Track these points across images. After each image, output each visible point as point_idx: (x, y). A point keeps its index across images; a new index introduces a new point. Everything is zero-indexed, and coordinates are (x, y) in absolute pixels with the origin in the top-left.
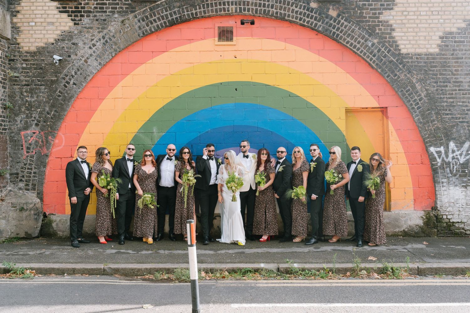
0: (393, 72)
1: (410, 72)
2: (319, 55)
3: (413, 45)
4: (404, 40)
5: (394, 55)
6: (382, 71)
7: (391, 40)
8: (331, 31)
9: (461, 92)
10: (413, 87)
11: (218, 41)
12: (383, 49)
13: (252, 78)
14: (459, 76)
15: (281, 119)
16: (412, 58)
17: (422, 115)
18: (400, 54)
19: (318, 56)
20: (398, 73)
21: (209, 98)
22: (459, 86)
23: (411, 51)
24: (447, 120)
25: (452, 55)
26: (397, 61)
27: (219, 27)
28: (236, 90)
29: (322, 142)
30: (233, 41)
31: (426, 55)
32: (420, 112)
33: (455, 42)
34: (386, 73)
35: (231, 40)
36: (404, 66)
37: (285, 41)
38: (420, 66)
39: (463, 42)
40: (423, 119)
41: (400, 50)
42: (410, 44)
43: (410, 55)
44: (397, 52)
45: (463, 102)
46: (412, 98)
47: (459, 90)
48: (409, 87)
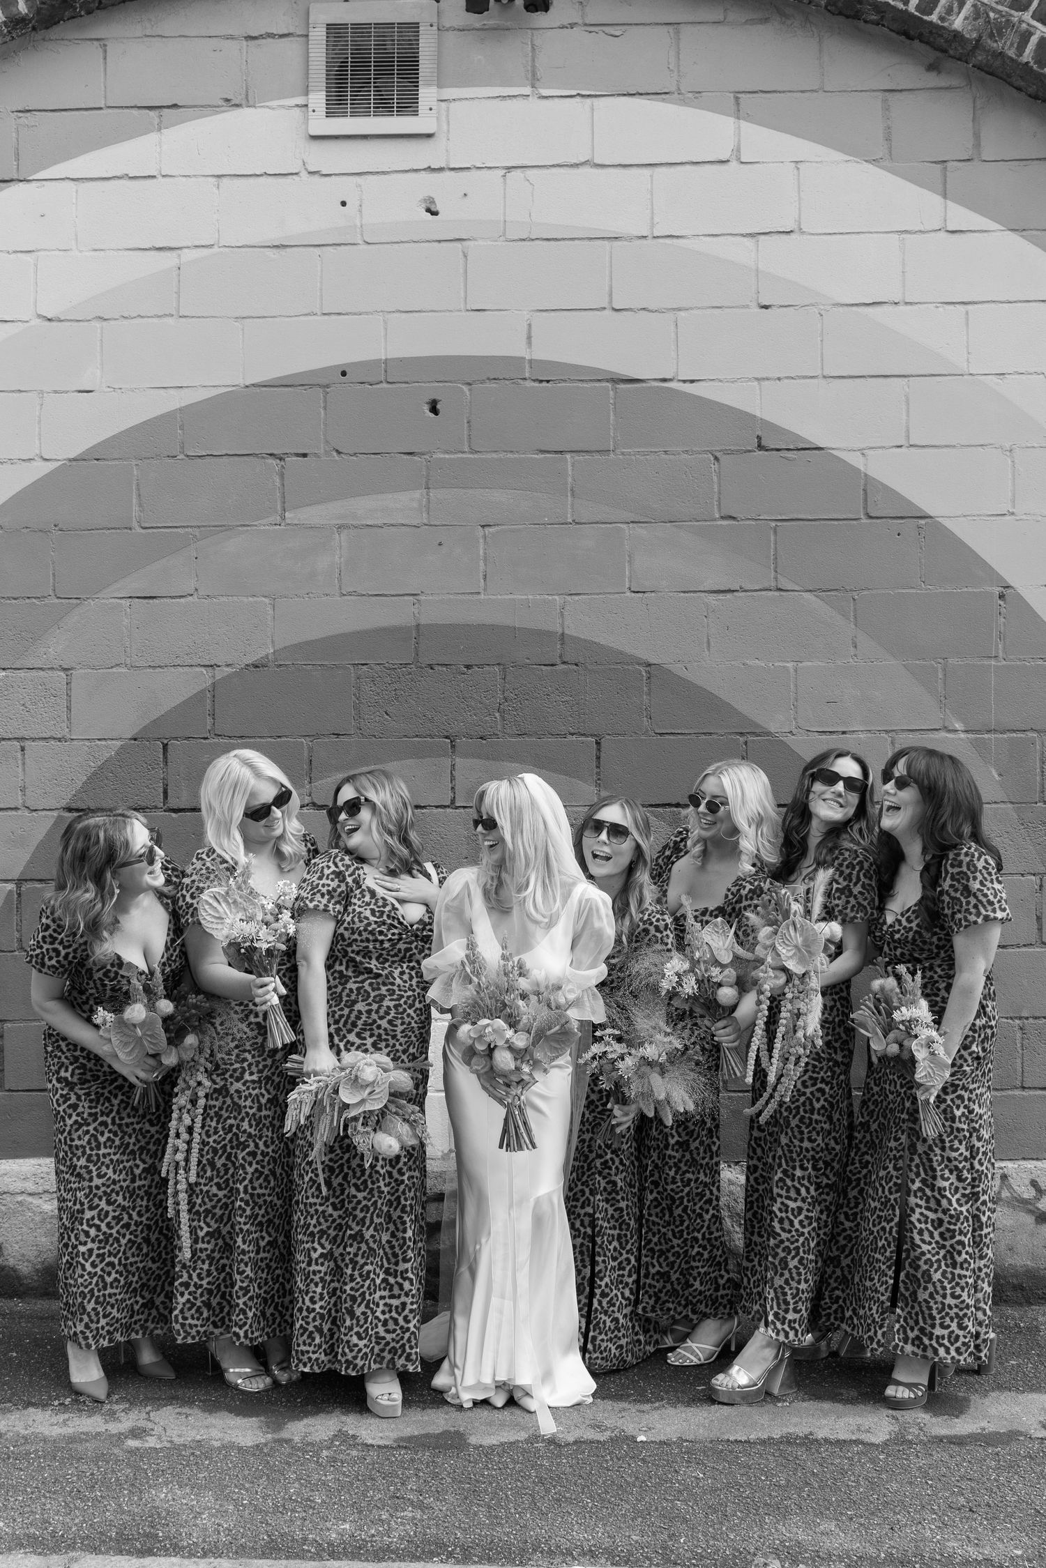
2: (945, 196)
8: (1026, 36)
11: (329, 114)
13: (529, 338)
15: (708, 585)
19: (938, 199)
21: (271, 461)
27: (335, 31)
28: (434, 410)
29: (958, 726)
30: (415, 113)
35: (409, 106)
37: (738, 112)
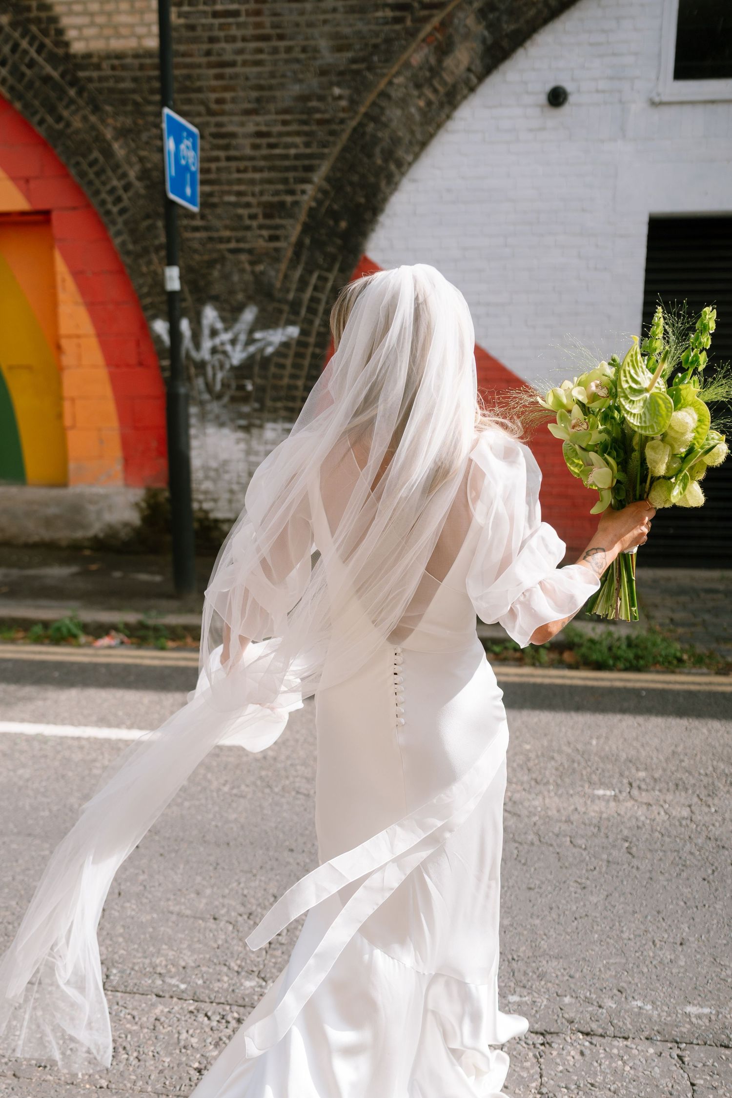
0: (52, 110)
1: (96, 109)
3: (101, 27)
4: (78, 14)
5: (53, 59)
6: (26, 106)
7: (43, 15)
9: (233, 164)
10: (108, 153)
12: (24, 44)
14: (224, 119)
16: (98, 67)
17: (132, 232)
18: (68, 57)
20: (66, 113)
22: (227, 147)
23: (97, 45)
24: (196, 245)
25: (208, 53)
26: (63, 76)
31: (136, 56)
32: (126, 223)
33: (215, 14)
34: (35, 113)
36: (80, 93)
38: (122, 91)
39: (235, 14)
40: (135, 242)
41: (67, 44)
42: (92, 24)
43: (95, 60)
44: (60, 51)
45: (239, 194)
46: (104, 183)
47: (229, 159)
48: (96, 154)
